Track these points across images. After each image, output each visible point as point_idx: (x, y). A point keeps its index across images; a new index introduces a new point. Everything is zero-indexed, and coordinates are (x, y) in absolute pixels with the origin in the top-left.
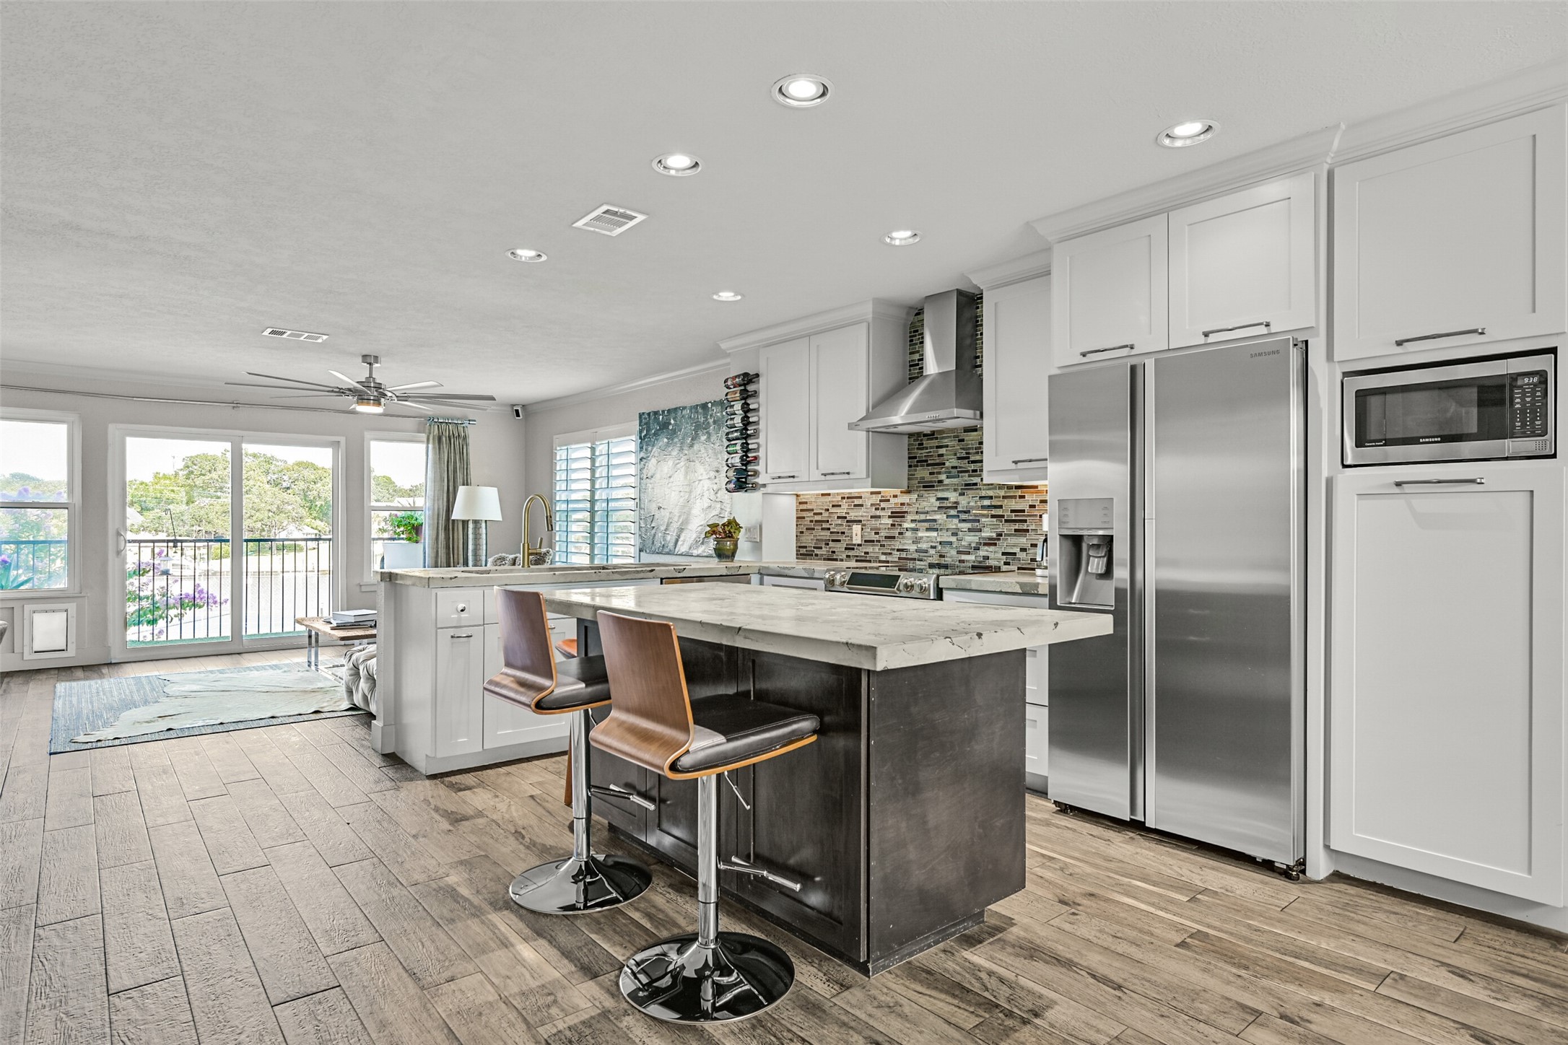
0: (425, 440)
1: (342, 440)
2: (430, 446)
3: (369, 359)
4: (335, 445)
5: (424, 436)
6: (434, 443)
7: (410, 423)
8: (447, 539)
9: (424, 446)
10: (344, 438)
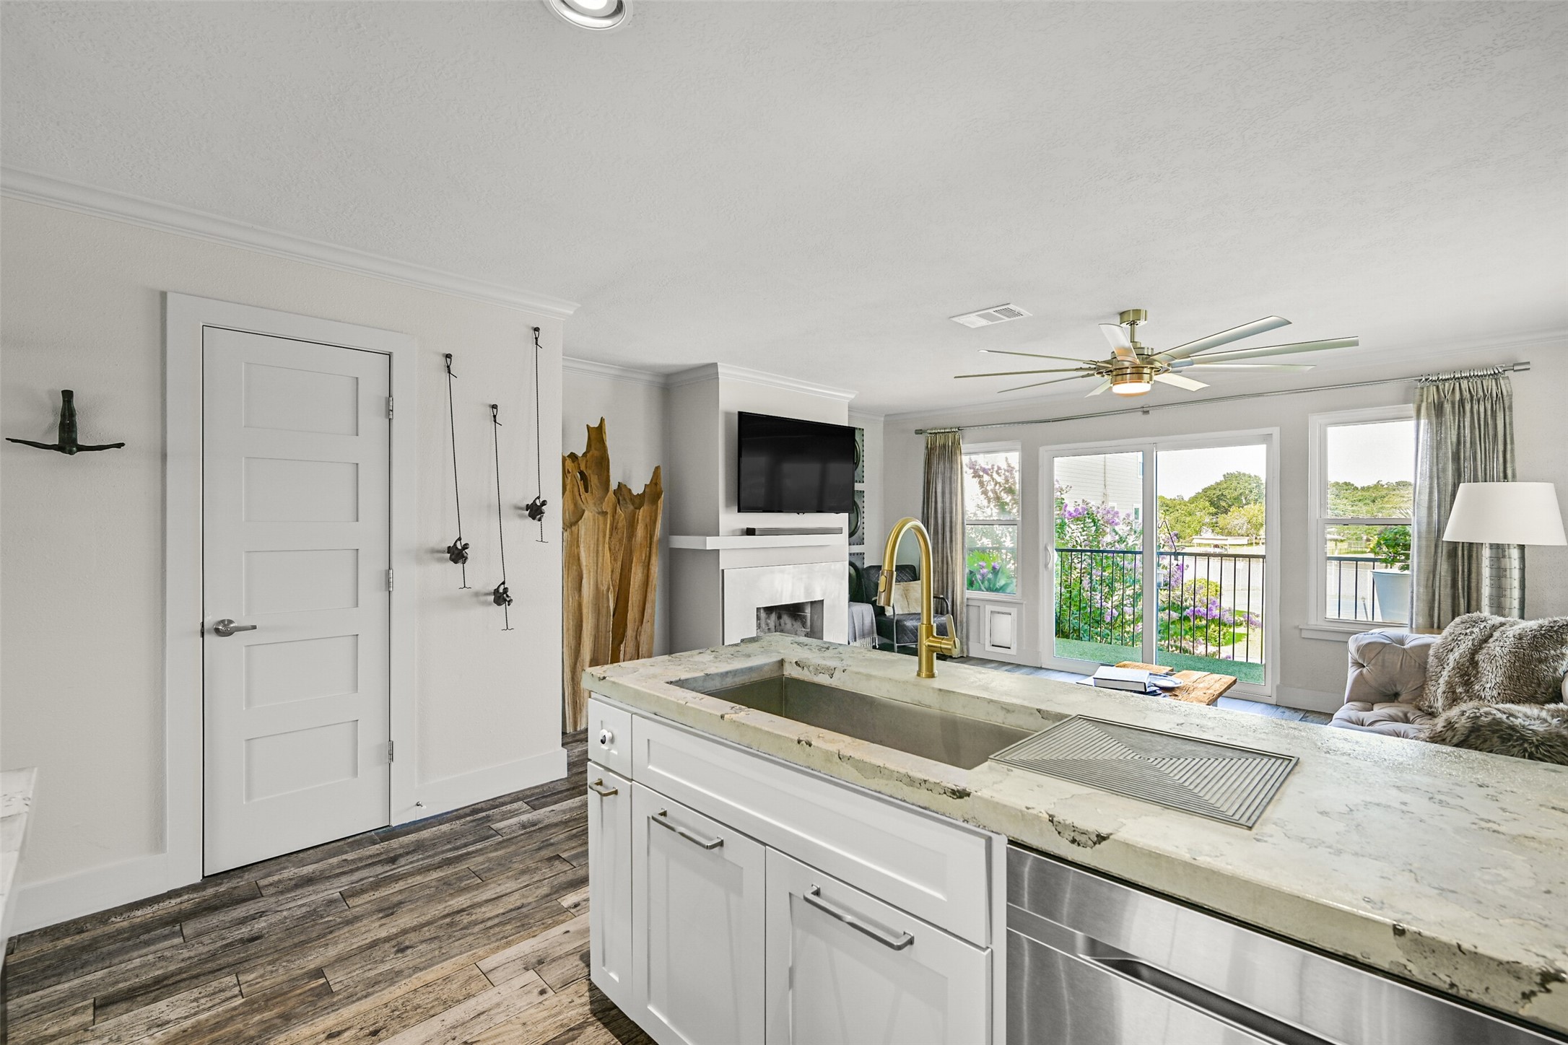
0: (1413, 413)
1: (1275, 431)
2: (1423, 422)
3: (1130, 317)
4: (1266, 439)
5: (1411, 408)
6: (1429, 416)
7: (1393, 390)
8: (1454, 572)
9: (1412, 423)
10: (1278, 428)
